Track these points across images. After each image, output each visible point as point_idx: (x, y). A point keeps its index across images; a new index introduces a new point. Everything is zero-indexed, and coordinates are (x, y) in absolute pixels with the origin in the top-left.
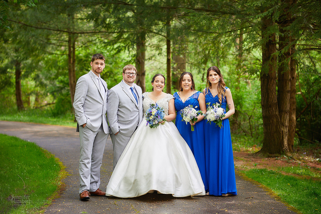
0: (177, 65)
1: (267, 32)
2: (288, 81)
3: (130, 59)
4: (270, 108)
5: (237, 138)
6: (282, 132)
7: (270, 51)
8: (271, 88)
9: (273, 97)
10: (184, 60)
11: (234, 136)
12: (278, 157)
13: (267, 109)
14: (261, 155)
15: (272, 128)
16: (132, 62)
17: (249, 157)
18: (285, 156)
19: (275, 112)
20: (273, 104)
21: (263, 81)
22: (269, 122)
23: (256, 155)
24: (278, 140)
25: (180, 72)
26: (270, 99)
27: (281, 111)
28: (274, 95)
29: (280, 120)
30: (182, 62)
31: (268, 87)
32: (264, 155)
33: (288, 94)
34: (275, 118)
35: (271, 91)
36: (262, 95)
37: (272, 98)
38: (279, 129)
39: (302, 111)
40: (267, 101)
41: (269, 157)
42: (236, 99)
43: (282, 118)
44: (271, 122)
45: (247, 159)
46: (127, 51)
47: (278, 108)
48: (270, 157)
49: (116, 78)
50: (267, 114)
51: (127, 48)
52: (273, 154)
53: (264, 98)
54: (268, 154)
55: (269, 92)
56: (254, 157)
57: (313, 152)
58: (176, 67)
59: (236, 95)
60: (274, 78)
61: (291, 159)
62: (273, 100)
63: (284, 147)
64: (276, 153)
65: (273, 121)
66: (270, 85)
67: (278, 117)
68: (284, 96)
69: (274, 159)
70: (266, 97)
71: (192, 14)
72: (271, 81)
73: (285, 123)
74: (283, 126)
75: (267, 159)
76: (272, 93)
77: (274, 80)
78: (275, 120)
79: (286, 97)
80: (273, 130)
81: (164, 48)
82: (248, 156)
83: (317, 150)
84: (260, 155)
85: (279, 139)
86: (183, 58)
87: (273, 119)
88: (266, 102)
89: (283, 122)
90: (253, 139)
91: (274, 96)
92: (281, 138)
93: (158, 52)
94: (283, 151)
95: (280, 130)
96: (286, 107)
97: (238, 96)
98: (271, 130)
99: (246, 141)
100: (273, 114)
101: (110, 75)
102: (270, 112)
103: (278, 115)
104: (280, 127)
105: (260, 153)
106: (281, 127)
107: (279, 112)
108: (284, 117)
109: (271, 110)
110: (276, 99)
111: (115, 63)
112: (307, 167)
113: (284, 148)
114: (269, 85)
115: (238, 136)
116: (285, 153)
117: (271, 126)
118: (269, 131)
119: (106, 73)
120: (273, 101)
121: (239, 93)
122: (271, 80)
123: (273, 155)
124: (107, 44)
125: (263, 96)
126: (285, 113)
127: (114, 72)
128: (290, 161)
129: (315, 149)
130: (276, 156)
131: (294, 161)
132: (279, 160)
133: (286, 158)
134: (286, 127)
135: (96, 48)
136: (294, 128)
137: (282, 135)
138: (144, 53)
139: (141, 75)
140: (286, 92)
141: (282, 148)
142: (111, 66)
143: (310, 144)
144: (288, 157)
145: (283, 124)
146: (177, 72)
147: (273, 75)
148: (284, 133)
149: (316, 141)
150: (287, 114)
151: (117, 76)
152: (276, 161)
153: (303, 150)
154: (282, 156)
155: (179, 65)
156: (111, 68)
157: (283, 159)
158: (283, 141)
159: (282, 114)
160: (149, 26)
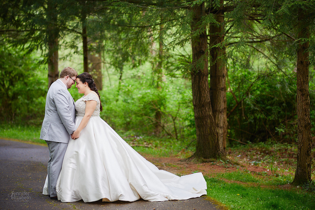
0: (93, 65)
1: (201, 22)
2: (221, 78)
3: (42, 59)
4: (202, 108)
5: (161, 142)
6: (217, 133)
7: (201, 44)
8: (203, 86)
9: (205, 95)
10: (99, 60)
11: (158, 140)
12: (213, 161)
13: (200, 109)
14: (195, 160)
15: (205, 130)
16: (45, 62)
17: (182, 163)
18: (221, 161)
19: (208, 112)
20: (205, 103)
21: (195, 78)
22: (202, 124)
23: (189, 160)
24: (213, 143)
25: (95, 73)
26: (203, 98)
27: (215, 111)
28: (207, 93)
29: (214, 121)
30: (97, 62)
31: (200, 84)
32: (198, 161)
33: (222, 92)
34: (208, 119)
35: (203, 89)
36: (194, 93)
37: (205, 97)
38: (214, 131)
39: (232, 110)
40: (200, 100)
41: (203, 162)
42: (158, 99)
43: (216, 118)
44: (204, 123)
45: (180, 165)
46: (39, 50)
47: (211, 107)
48: (206, 162)
49: (26, 81)
50: (200, 115)
51: (39, 47)
52: (208, 158)
53: (196, 98)
54: (203, 159)
55: (201, 90)
56: (188, 162)
57: (246, 154)
58: (92, 67)
59: (159, 95)
60: (206, 75)
61: (228, 163)
62: (206, 98)
63: (219, 150)
64: (211, 157)
65: (206, 122)
66: (202, 82)
67: (212, 117)
68: (218, 94)
69: (210, 164)
70: (198, 95)
71: (117, 4)
72: (203, 78)
73: (220, 123)
74: (218, 127)
75: (201, 164)
76: (205, 92)
77: (206, 77)
78: (209, 121)
79: (220, 95)
80: (207, 132)
81: (80, 45)
82: (180, 162)
83: (250, 152)
84: (193, 160)
85: (214, 142)
86: (99, 58)
87: (206, 119)
88: (198, 102)
89: (218, 122)
90: (179, 142)
91: (207, 95)
92: (216, 141)
93: (73, 50)
94: (218, 155)
95: (215, 131)
96: (220, 106)
97: (161, 97)
98: (204, 132)
99: (172, 145)
100: (206, 114)
101: (19, 79)
102: (203, 112)
103: (212, 116)
104: (214, 128)
105: (194, 158)
106: (215, 129)
107: (213, 112)
108: (218, 118)
109: (204, 110)
110: (209, 98)
111: (25, 65)
112: (247, 172)
113: (219, 152)
114: (200, 83)
115: (163, 139)
116: (221, 157)
117: (204, 128)
118: (203, 134)
119: (15, 76)
120: (206, 100)
121: (161, 93)
122: (203, 76)
123: (208, 160)
124: (16, 43)
125: (195, 95)
126: (219, 113)
127: (25, 74)
128: (228, 166)
129: (247, 151)
130: (212, 160)
131: (231, 165)
132: (215, 165)
133: (222, 162)
134: (221, 128)
135: (3, 50)
136: (226, 128)
137: (217, 137)
138: (57, 52)
139: (54, 76)
140: (220, 89)
141: (218, 151)
142: (21, 68)
143: (242, 146)
144: (225, 162)
145: (217, 125)
146: (93, 73)
147: (205, 72)
148: (219, 135)
149: (249, 141)
150: (221, 114)
151: (27, 79)
152: (212, 166)
153: (235, 152)
154: (218, 160)
155: (94, 65)
156: (21, 71)
157: (219, 164)
158: (218, 144)
159: (216, 114)
160: (63, 23)
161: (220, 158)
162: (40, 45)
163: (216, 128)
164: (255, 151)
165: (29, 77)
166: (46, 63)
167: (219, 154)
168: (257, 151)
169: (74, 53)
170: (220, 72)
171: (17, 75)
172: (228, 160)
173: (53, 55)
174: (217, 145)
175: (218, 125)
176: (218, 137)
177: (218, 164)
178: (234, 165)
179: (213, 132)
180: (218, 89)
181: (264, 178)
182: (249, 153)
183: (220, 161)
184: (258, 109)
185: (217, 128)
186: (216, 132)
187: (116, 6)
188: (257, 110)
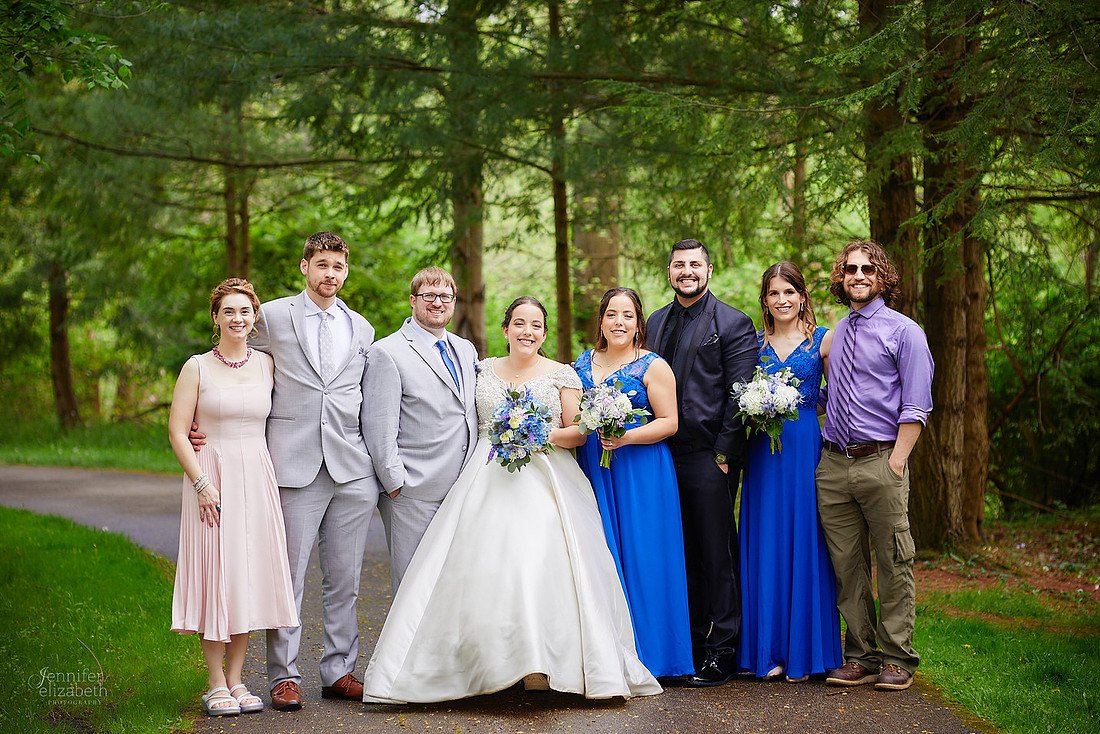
0: (591, 263)
1: (882, 148)
2: (956, 309)
3: (432, 248)
6: (944, 474)
7: (895, 209)
10: (611, 247)
12: (931, 559)
16: (440, 259)
18: (955, 557)
24: (931, 504)
25: (599, 287)
29: (934, 438)
30: (606, 254)
33: (959, 350)
38: (933, 469)
39: (1009, 407)
43: (941, 429)
46: (423, 222)
49: (386, 311)
51: (423, 214)
57: (1049, 541)
58: (587, 269)
61: (974, 564)
63: (950, 526)
64: (924, 547)
68: (947, 357)
71: (636, 99)
73: (953, 445)
74: (947, 455)
77: (911, 306)
79: (953, 360)
81: (546, 206)
83: (1060, 533)
85: (932, 501)
86: (610, 241)
89: (946, 442)
92: (940, 499)
93: (526, 221)
94: (947, 540)
95: (937, 469)
96: (955, 394)
104: (935, 461)
106: (938, 461)
108: (948, 428)
111: (383, 264)
113: (950, 531)
116: (954, 545)
122: (903, 305)
124: (356, 202)
126: (949, 414)
127: (382, 293)
128: (973, 572)
129: (1053, 532)
130: (926, 556)
131: (983, 571)
132: (936, 571)
133: (958, 562)
134: (956, 458)
135: (317, 216)
136: (984, 461)
137: (942, 486)
138: (480, 227)
139: (469, 299)
140: (952, 343)
141: (945, 529)
142: (370, 273)
143: (1038, 516)
144: (966, 560)
145: (945, 450)
146: (591, 287)
147: (909, 291)
148: (948, 479)
149: (1057, 503)
150: (956, 417)
151: (390, 306)
152: (927, 572)
153: (1014, 535)
154: (946, 555)
155: (596, 264)
156: (370, 280)
157: (947, 565)
158: (947, 507)
159: (942, 417)
160: (494, 139)
161: (950, 549)
162: (424, 208)
163: (941, 461)
164: (1077, 532)
165: (396, 301)
166: (443, 262)
167: (950, 537)
168: (1083, 533)
169: (529, 230)
170: (954, 292)
171: (358, 294)
172: (977, 556)
173: (467, 233)
174: (944, 508)
175: (945, 452)
176: (946, 485)
177: (944, 568)
178: (992, 570)
179: (931, 472)
180: (948, 342)
181: (1076, 607)
182: (1057, 538)
183: (950, 557)
184: (1088, 403)
185: (943, 458)
186: (940, 472)
187: (635, 105)
188: (1084, 405)
